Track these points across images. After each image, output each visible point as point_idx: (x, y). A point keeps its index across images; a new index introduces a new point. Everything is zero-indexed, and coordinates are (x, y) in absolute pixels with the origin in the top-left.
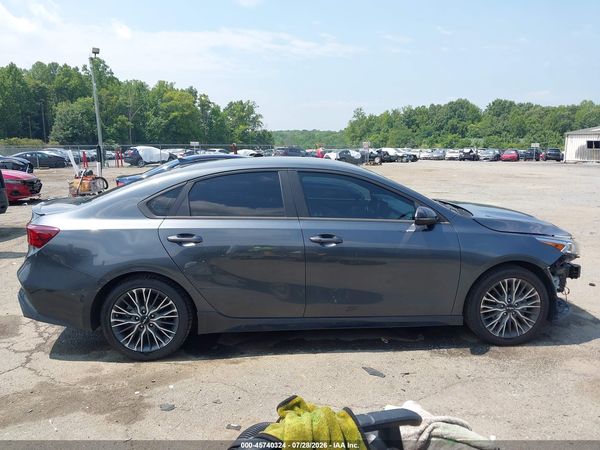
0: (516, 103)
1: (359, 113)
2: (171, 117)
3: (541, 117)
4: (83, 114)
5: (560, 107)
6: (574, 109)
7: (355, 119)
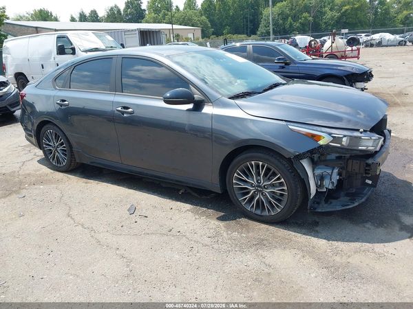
2: (343, 10)
4: (279, 15)
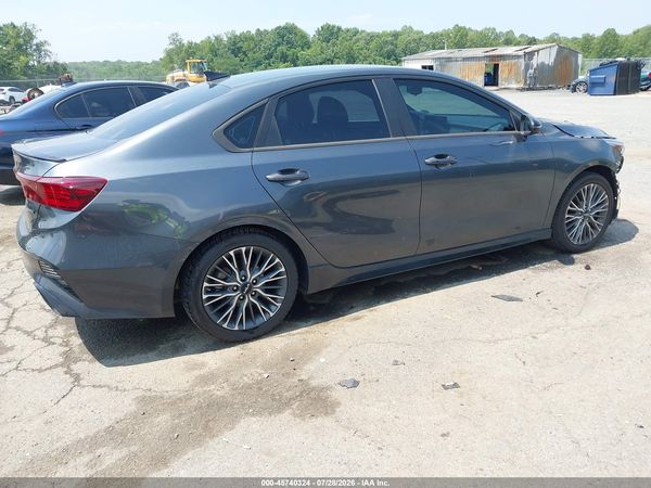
0: (343, 28)
1: (174, 39)
3: (367, 44)
5: (384, 32)
6: (396, 35)
7: (171, 47)
